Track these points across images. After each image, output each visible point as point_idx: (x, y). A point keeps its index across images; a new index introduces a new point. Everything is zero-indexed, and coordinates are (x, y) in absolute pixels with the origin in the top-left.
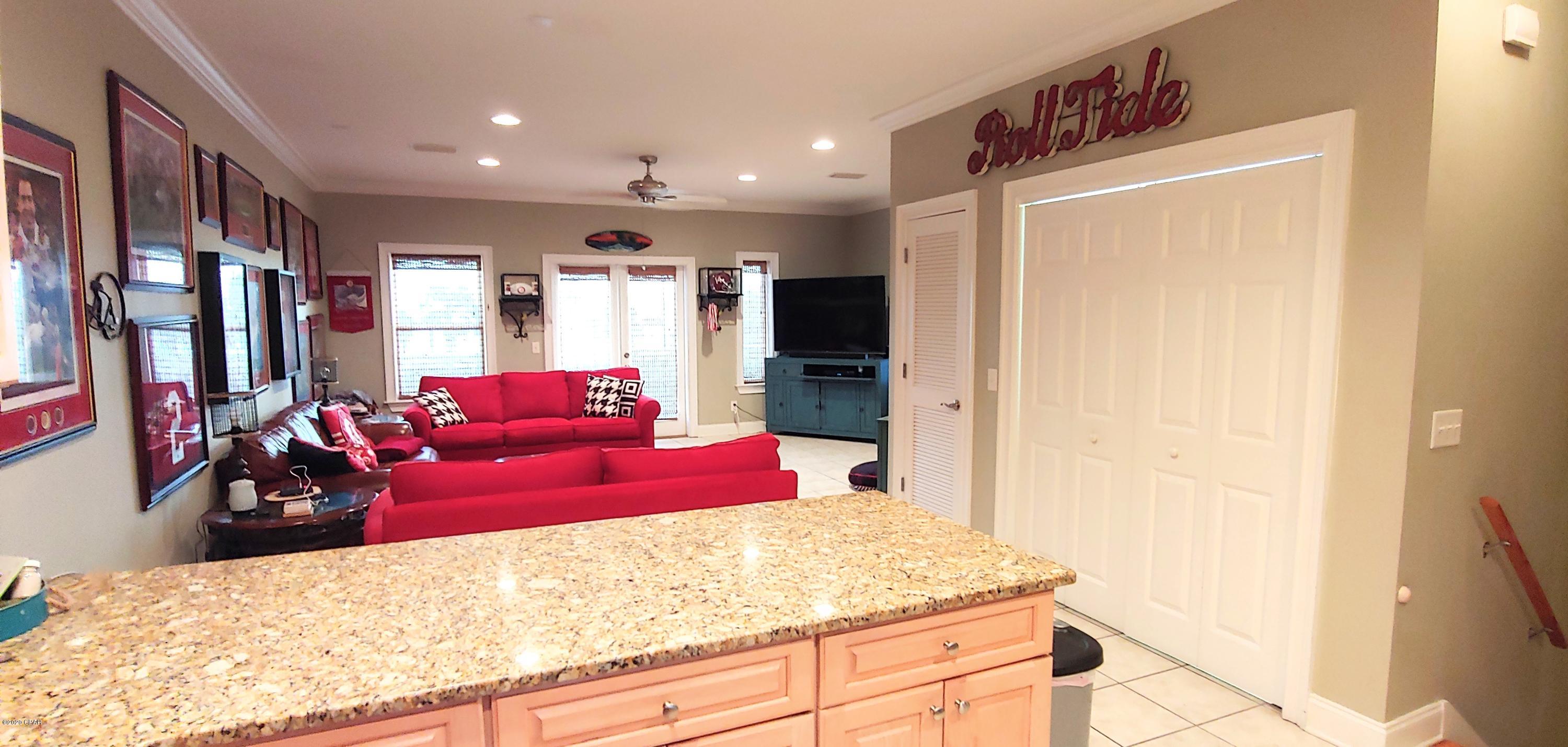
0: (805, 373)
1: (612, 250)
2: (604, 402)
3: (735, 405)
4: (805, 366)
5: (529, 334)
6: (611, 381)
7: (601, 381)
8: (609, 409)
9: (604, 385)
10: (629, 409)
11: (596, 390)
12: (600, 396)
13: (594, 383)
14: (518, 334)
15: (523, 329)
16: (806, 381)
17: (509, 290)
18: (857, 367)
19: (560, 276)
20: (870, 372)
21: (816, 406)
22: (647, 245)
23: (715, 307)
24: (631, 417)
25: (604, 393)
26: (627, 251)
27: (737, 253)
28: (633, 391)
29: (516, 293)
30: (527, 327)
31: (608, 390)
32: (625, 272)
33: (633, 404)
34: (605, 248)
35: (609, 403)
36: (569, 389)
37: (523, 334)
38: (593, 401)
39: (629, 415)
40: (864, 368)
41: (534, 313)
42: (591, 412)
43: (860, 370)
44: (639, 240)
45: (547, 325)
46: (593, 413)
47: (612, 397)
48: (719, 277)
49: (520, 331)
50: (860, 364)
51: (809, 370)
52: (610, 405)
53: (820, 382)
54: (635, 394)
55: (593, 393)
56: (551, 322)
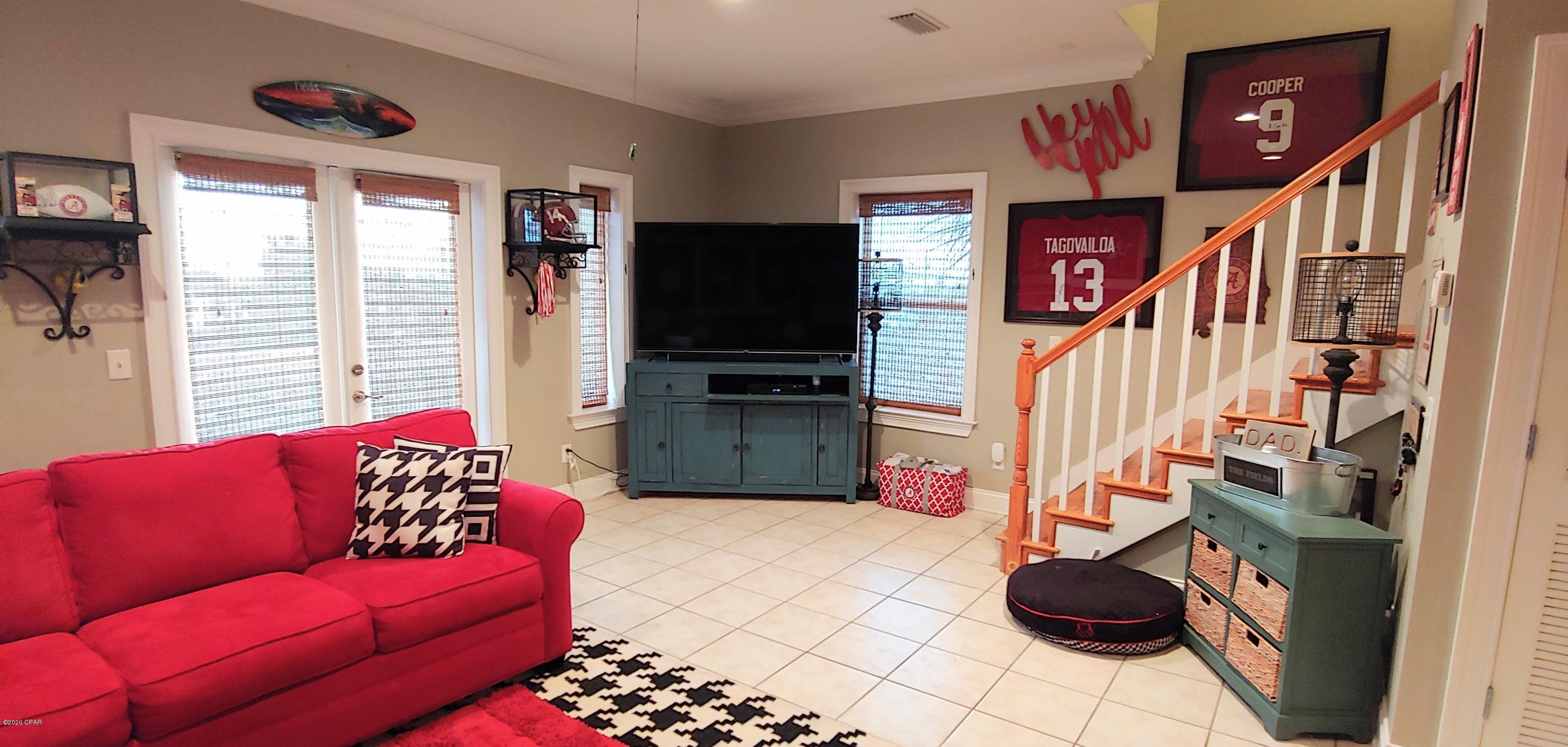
0: (711, 391)
1: (322, 128)
2: (428, 518)
3: (568, 450)
4: (711, 377)
5: (92, 327)
6: (439, 458)
7: (406, 459)
8: (445, 534)
9: (418, 469)
10: (484, 521)
11: (397, 485)
12: (412, 501)
13: (385, 467)
14: (58, 329)
15: (75, 315)
16: (711, 403)
17: (32, 200)
18: (810, 378)
19: (180, 179)
20: (839, 385)
21: (736, 447)
22: (403, 129)
23: (551, 269)
24: (489, 541)
25: (421, 494)
26: (360, 134)
27: (571, 167)
28: (490, 476)
29: (57, 212)
30: (83, 312)
31: (434, 484)
32: (349, 184)
33: (493, 507)
34: (303, 121)
35: (442, 518)
36: (295, 487)
37: (76, 327)
38: (392, 518)
39: (484, 536)
40: (822, 378)
41: (110, 271)
42: (384, 547)
43: (816, 382)
44: (388, 114)
45: (153, 306)
46: (393, 550)
47: (449, 501)
48: (556, 211)
49: (66, 319)
50: (817, 372)
51: (717, 383)
52: (445, 523)
53: (741, 405)
54: (494, 483)
55: (385, 494)
56: (165, 298)
